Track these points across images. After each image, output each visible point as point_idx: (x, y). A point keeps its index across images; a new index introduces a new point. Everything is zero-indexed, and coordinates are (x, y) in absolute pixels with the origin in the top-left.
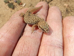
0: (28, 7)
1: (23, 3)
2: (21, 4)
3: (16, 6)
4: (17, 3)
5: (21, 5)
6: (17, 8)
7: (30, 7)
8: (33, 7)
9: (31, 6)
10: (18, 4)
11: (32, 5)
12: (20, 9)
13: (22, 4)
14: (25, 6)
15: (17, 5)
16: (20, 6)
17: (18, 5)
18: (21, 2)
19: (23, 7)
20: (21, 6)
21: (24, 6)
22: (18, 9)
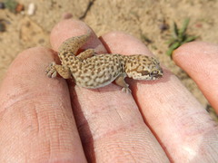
0: (48, 13)
1: (25, 5)
2: (20, 8)
3: (9, 20)
4: (7, 10)
5: (23, 13)
6: (14, 23)
7: (51, 9)
8: (60, 7)
9: (52, 6)
10: (11, 10)
11: (55, 3)
12: (23, 25)
13: (23, 9)
14: (37, 12)
15: (8, 16)
16: (19, 15)
17: (12, 16)
18: (18, 5)
19: (30, 16)
20: (24, 16)
21: (34, 13)
22: (16, 26)
